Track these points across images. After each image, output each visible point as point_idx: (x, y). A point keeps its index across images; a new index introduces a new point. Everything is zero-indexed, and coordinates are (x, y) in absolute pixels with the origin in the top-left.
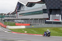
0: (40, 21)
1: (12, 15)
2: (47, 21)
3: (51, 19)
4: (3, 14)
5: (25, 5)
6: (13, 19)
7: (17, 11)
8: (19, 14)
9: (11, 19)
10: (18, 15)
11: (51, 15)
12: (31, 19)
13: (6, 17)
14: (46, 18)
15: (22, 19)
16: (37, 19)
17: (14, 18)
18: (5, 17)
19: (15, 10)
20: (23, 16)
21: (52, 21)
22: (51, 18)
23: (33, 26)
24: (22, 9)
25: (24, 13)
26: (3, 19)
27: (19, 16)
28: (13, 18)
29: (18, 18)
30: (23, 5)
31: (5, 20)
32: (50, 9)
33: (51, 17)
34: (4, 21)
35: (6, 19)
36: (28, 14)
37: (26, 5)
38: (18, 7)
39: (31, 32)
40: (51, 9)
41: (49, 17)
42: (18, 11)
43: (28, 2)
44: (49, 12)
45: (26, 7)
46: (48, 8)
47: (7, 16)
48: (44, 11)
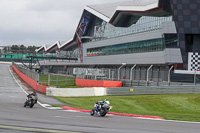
0: (156, 72)
1: (64, 53)
2: (176, 71)
3: (190, 67)
4: (37, 50)
5: (108, 20)
6: (68, 66)
7: (79, 38)
8: (88, 50)
9: (62, 66)
10: (85, 53)
11: (190, 54)
12: (125, 67)
13: (46, 58)
14: (173, 64)
15: (96, 66)
16: (147, 66)
17: (72, 63)
18: (42, 58)
19: (76, 36)
20: (99, 55)
21: (193, 72)
22: (190, 63)
23: (132, 90)
24: (96, 34)
25: (104, 47)
26: (35, 65)
27: (88, 56)
28: (66, 63)
29: (84, 63)
30: (102, 21)
31: (42, 67)
32: (187, 35)
33: (190, 58)
34: (40, 70)
35: (46, 67)
36: (116, 49)
37: (111, 22)
38: (83, 28)
39: (126, 109)
40: (192, 36)
41: (186, 61)
42: (84, 41)
43: (118, 12)
44: (183, 42)
45: (109, 26)
46: (182, 31)
47: (49, 54)
48: (169, 40)
